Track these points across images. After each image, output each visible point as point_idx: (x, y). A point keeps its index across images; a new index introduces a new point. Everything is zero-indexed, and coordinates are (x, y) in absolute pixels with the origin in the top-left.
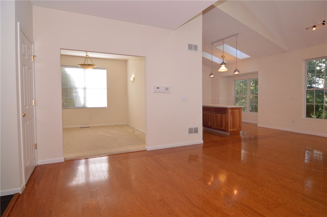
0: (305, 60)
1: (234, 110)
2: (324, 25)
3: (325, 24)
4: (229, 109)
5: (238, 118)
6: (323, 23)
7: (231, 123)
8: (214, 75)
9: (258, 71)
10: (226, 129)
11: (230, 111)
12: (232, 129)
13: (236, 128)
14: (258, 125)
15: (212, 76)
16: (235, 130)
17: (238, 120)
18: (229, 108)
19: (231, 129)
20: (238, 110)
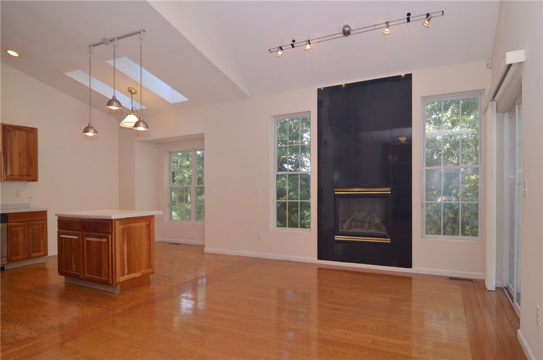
0: (273, 116)
1: (132, 225)
2: (294, 48)
3: (295, 45)
4: (117, 223)
5: (145, 242)
6: (292, 43)
7: (124, 261)
8: (95, 132)
9: (203, 134)
10: (109, 278)
11: (118, 228)
12: (126, 276)
13: (139, 271)
14: (206, 250)
15: (90, 134)
16: (137, 275)
17: (145, 248)
18: (117, 220)
19: (123, 275)
20: (144, 224)
